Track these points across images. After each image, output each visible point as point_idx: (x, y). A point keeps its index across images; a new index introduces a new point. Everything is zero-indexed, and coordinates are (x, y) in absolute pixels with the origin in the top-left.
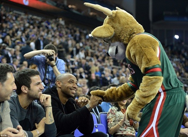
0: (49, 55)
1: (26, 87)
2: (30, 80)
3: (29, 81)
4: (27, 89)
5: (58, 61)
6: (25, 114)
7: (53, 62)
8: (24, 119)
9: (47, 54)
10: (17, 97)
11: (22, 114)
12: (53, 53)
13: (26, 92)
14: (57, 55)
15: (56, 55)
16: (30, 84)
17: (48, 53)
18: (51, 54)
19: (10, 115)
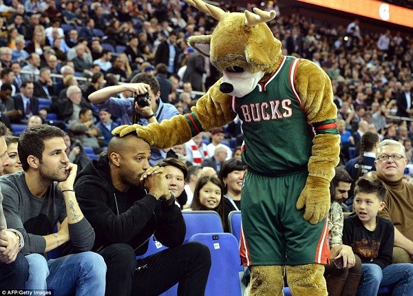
0: (138, 94)
1: (35, 158)
2: (43, 145)
3: (41, 148)
4: (37, 161)
5: (162, 108)
6: (38, 206)
7: (148, 110)
8: (37, 215)
9: (135, 93)
10: (24, 175)
11: (32, 206)
12: (146, 91)
13: (35, 166)
14: (159, 94)
15: (156, 94)
16: (42, 152)
17: (135, 90)
18: (143, 92)
19: (3, 204)
